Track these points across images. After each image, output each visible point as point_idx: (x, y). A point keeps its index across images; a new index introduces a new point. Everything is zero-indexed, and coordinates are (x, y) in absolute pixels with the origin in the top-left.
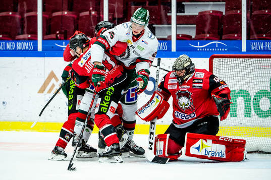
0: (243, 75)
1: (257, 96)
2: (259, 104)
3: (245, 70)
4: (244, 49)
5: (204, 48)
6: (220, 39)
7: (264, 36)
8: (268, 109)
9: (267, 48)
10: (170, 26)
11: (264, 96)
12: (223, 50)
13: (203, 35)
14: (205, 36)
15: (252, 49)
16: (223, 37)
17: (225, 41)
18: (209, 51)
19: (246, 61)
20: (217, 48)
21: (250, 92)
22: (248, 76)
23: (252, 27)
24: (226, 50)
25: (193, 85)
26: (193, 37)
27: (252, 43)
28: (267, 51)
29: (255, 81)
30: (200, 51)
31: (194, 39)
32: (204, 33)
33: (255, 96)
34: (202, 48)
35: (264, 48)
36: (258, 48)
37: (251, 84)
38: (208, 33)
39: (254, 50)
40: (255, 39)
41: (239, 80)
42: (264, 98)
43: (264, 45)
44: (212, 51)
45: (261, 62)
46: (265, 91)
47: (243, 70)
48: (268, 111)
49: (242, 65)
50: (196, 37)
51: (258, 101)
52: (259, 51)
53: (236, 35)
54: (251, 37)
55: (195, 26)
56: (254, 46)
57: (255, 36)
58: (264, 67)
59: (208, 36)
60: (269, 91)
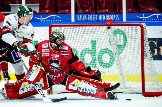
0: (73, 38)
1: (83, 53)
2: (84, 58)
3: (74, 35)
4: (73, 20)
5: (45, 20)
6: (56, 14)
7: (87, 11)
8: (90, 62)
9: (89, 19)
10: (21, 4)
11: (87, 52)
12: (58, 21)
13: (44, 11)
14: (45, 12)
15: (78, 20)
16: (59, 12)
17: (59, 15)
18: (49, 22)
19: (74, 28)
20: (54, 20)
21: (77, 50)
22: (76, 39)
23: (78, 5)
24: (60, 21)
25: (62, 54)
26: (38, 12)
27: (78, 16)
28: (89, 21)
29: (81, 42)
30: (42, 22)
31: (38, 14)
32: (45, 9)
33: (81, 53)
34: (44, 20)
35: (87, 19)
36: (83, 19)
37: (78, 44)
38: (48, 9)
39: (80, 21)
40: (80, 13)
41: (70, 42)
42: (87, 54)
43: (87, 17)
44: (51, 22)
45: (85, 29)
46: (88, 49)
47: (72, 35)
48: (90, 63)
49: (72, 31)
50: (39, 12)
51: (83, 56)
52: (83, 21)
53: (67, 11)
54: (78, 12)
55: (39, 4)
56: (80, 18)
57: (81, 11)
58: (87, 33)
59: (48, 11)
60: (91, 49)
